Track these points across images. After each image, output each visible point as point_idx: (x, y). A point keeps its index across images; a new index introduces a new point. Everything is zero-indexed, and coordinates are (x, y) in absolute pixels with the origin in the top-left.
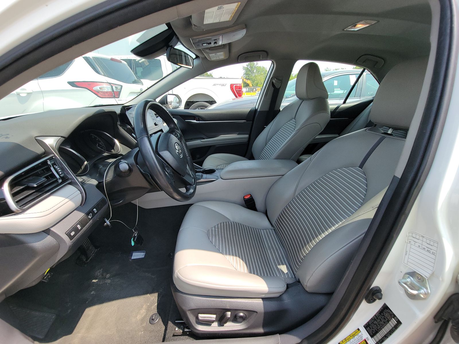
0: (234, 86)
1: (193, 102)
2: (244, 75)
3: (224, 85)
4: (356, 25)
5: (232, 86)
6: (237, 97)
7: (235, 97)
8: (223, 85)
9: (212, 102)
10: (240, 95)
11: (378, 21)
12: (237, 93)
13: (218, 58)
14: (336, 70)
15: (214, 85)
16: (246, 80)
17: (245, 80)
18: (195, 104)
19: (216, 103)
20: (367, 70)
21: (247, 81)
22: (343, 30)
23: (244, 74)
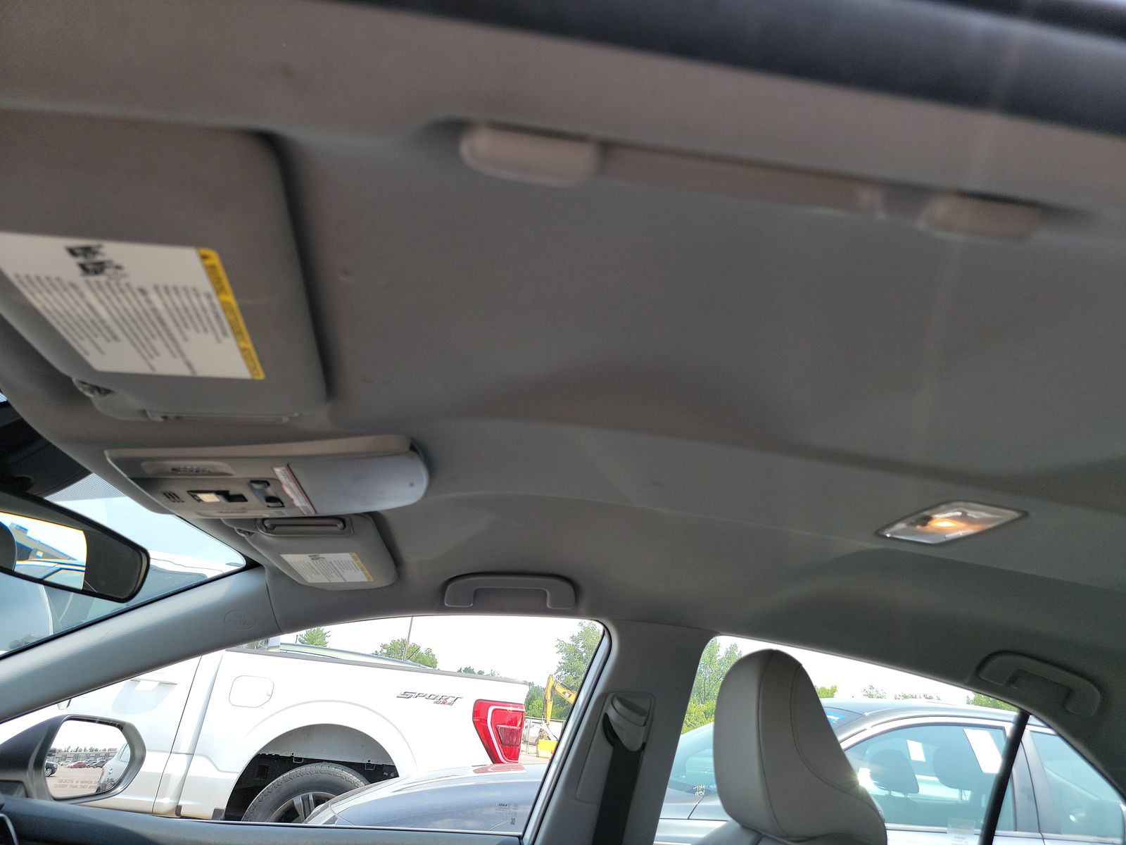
0: (491, 708)
1: (290, 763)
2: (559, 673)
3: (449, 701)
4: (929, 519)
5: (480, 709)
6: (495, 759)
7: (487, 760)
8: (442, 701)
9: (380, 771)
10: (512, 754)
11: (1025, 514)
12: (500, 742)
13: (336, 579)
14: (906, 697)
15: (406, 695)
16: (565, 690)
17: (560, 690)
18: (298, 770)
19: (397, 775)
20: (1037, 717)
21: (567, 695)
22: (879, 534)
23: (559, 669)
